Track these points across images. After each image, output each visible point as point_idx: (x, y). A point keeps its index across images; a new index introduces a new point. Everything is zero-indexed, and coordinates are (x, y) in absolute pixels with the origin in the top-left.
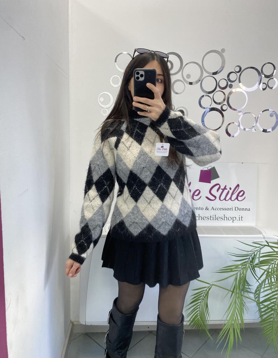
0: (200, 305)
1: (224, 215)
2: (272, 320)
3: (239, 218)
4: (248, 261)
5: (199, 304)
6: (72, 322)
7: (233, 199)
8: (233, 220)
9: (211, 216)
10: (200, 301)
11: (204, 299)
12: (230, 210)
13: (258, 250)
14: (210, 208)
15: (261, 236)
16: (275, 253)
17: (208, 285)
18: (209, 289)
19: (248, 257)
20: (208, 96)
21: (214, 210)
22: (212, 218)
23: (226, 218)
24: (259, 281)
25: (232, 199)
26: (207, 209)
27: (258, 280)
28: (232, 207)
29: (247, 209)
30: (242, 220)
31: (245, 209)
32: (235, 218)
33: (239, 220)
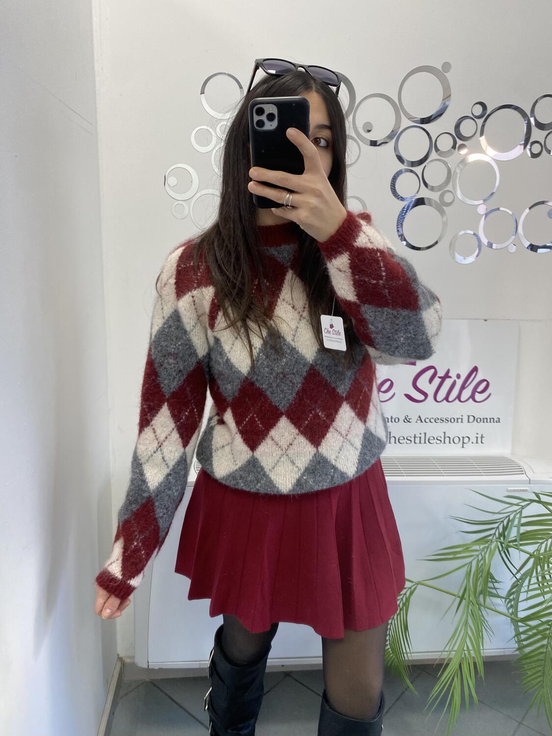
1: (445, 433)
2: (543, 656)
3: (477, 437)
4: (495, 534)
8: (463, 443)
9: (415, 435)
13: (516, 511)
14: (414, 418)
15: (523, 477)
19: (495, 526)
20: (411, 171)
21: (422, 422)
22: (417, 440)
23: (447, 440)
25: (463, 399)
26: (407, 420)
27: (517, 573)
28: (462, 416)
29: (493, 419)
30: (482, 443)
31: (490, 419)
32: (467, 438)
33: (477, 443)
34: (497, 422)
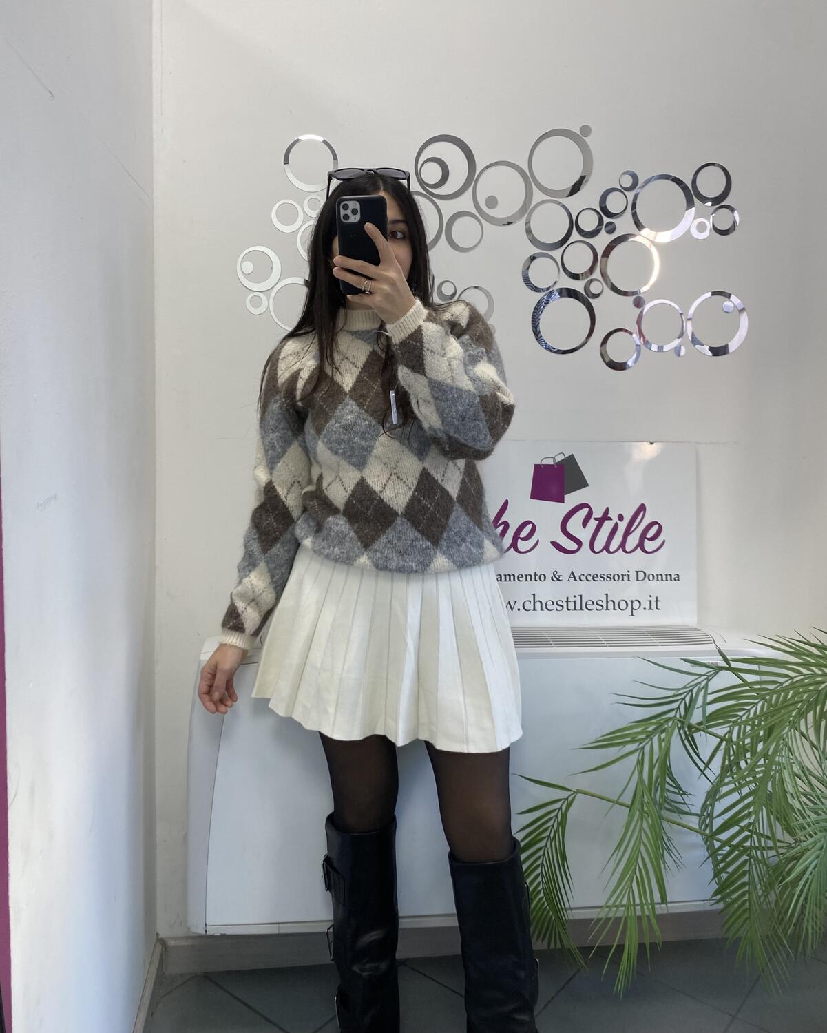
0: (544, 855)
1: (607, 595)
2: (745, 879)
3: (650, 601)
5: (541, 853)
6: (162, 941)
7: (629, 547)
8: (632, 609)
9: (567, 598)
10: (542, 844)
11: (555, 835)
12: (623, 580)
13: (700, 683)
14: (565, 576)
15: (711, 647)
16: (748, 688)
17: (564, 794)
18: (569, 806)
19: (675, 705)
21: (576, 580)
22: (571, 605)
23: (611, 604)
24: (707, 772)
25: (628, 549)
26: (556, 578)
27: (705, 769)
28: (629, 572)
29: (670, 575)
30: (657, 609)
31: (666, 575)
32: (638, 603)
33: (651, 609)
34: (675, 580)
